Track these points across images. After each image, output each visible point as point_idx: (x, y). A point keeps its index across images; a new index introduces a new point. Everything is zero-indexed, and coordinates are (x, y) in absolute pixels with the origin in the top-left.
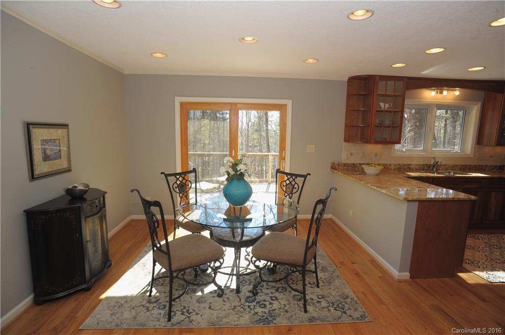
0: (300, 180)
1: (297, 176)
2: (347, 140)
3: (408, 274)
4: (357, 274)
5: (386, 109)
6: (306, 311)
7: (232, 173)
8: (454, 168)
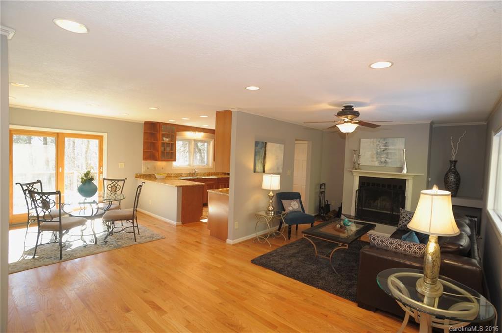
0: (121, 183)
1: (118, 181)
2: (145, 159)
3: (181, 222)
4: (157, 228)
5: (167, 142)
6: (136, 241)
7: (85, 178)
8: (204, 174)
